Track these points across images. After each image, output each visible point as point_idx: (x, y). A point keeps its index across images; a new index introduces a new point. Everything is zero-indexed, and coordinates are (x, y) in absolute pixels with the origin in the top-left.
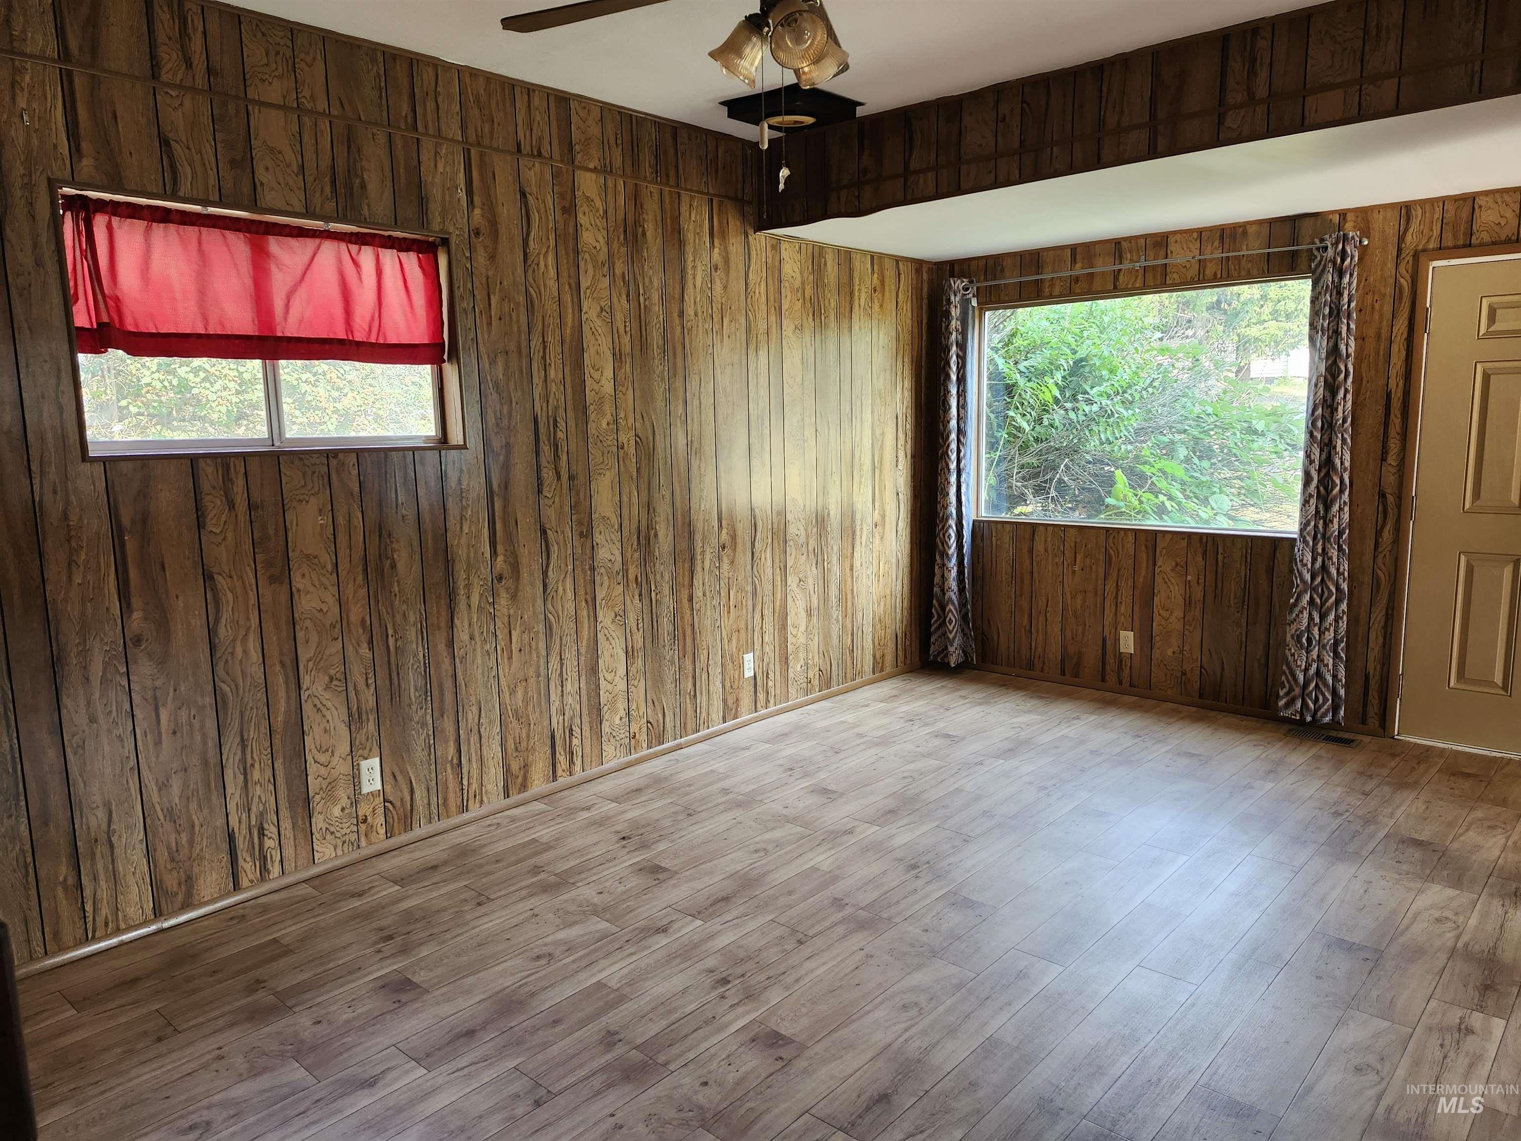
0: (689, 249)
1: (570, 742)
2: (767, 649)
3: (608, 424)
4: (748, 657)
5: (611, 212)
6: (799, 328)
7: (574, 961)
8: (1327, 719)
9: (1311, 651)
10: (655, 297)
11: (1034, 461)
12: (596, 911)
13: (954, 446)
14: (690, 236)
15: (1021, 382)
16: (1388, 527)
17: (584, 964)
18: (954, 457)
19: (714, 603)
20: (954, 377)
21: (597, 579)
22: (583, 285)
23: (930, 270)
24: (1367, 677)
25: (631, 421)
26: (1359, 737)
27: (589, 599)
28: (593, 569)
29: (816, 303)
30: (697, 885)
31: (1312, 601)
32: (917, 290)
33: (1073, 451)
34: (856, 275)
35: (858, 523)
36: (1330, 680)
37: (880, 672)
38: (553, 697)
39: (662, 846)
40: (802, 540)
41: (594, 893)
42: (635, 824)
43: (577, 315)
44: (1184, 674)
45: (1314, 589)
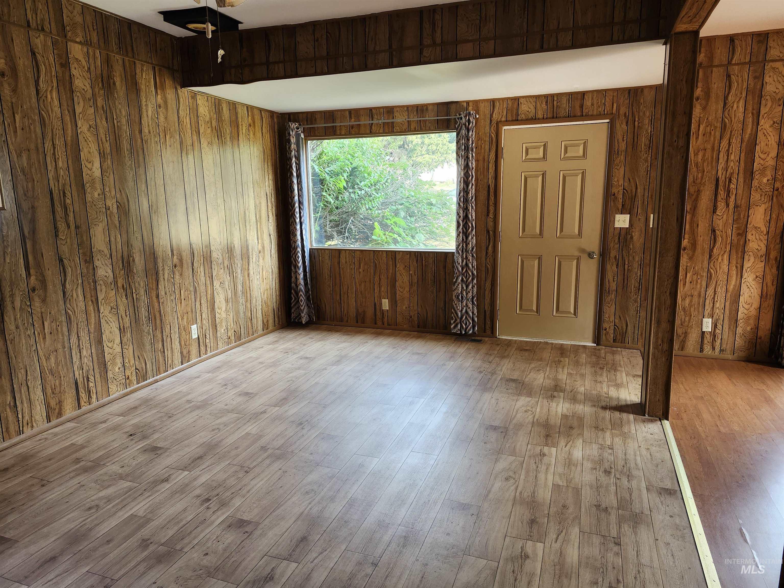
0: (143, 95)
1: (88, 385)
2: (204, 322)
3: (99, 195)
4: (194, 327)
5: (92, 68)
6: (210, 144)
7: (113, 507)
8: (471, 332)
9: (463, 302)
10: (124, 121)
11: (336, 218)
12: (121, 477)
13: (297, 210)
14: (143, 87)
15: (328, 178)
16: (491, 245)
17: (120, 507)
18: (298, 215)
19: (172, 298)
20: (295, 174)
21: (98, 287)
22: (77, 112)
23: (278, 117)
24: (485, 311)
25: (113, 193)
26: (483, 338)
27: (94, 300)
28: (95, 282)
29: (219, 130)
30: (181, 453)
31: (462, 280)
32: (272, 128)
33: (354, 214)
34: (239, 116)
35: (250, 250)
36: (471, 314)
37: (267, 330)
38: (74, 360)
39: (156, 436)
40: (220, 261)
41: (119, 468)
42: (136, 426)
43: (74, 129)
44: (411, 317)
45: (463, 274)
